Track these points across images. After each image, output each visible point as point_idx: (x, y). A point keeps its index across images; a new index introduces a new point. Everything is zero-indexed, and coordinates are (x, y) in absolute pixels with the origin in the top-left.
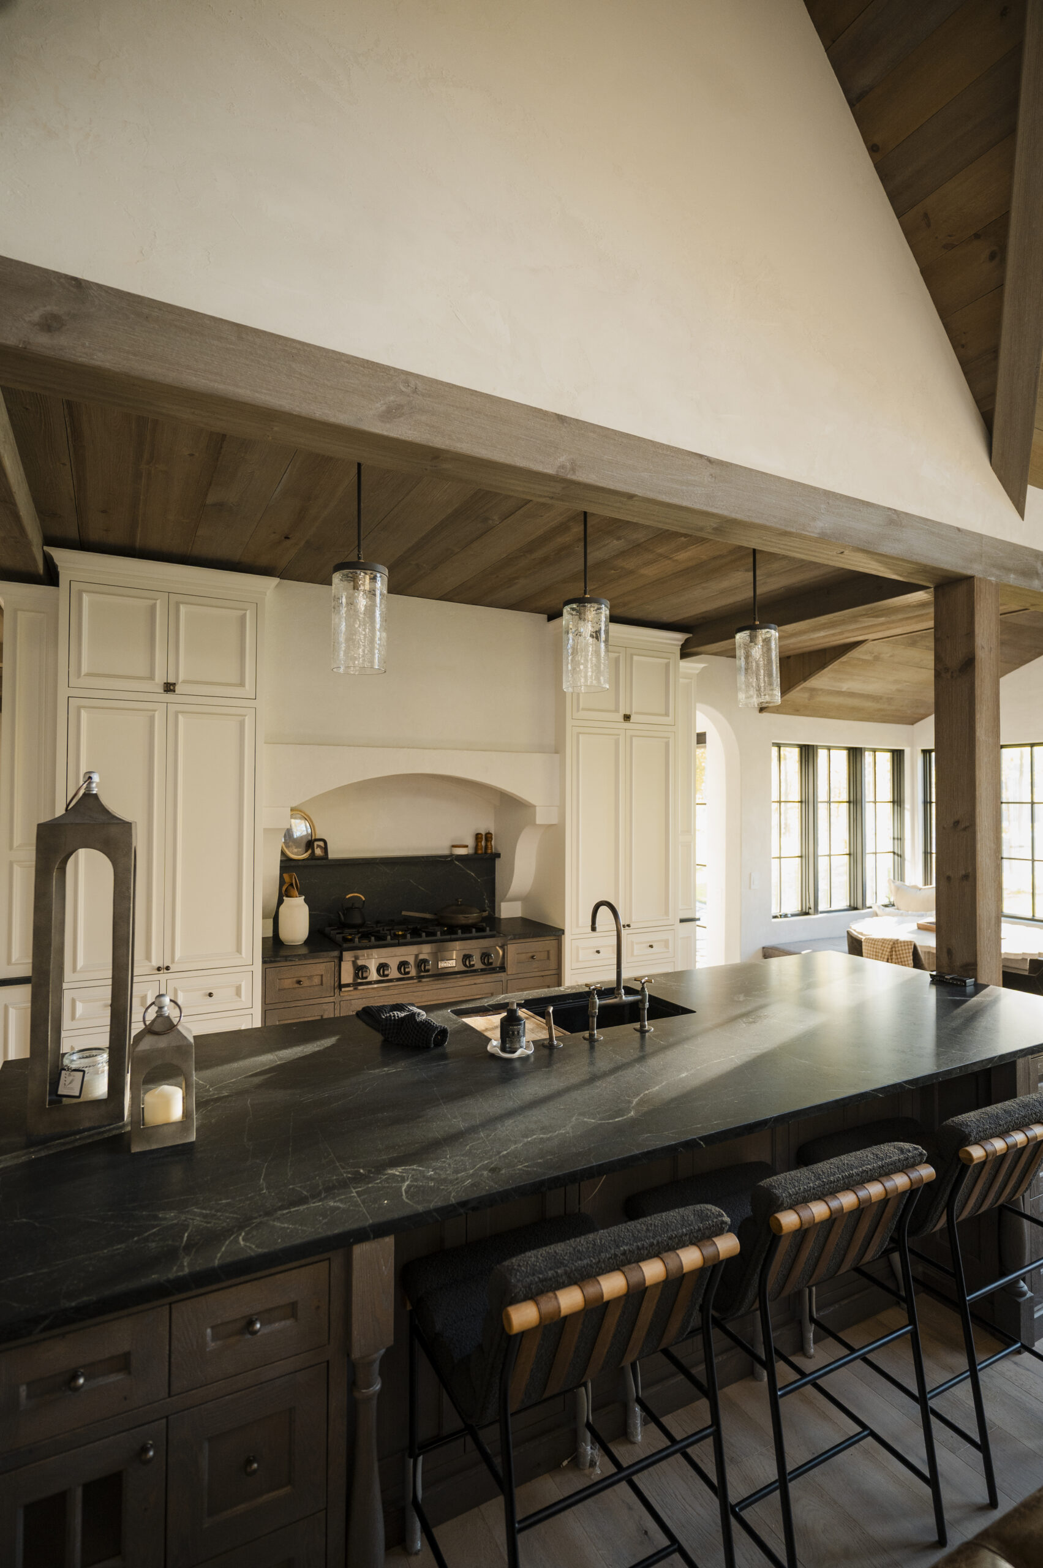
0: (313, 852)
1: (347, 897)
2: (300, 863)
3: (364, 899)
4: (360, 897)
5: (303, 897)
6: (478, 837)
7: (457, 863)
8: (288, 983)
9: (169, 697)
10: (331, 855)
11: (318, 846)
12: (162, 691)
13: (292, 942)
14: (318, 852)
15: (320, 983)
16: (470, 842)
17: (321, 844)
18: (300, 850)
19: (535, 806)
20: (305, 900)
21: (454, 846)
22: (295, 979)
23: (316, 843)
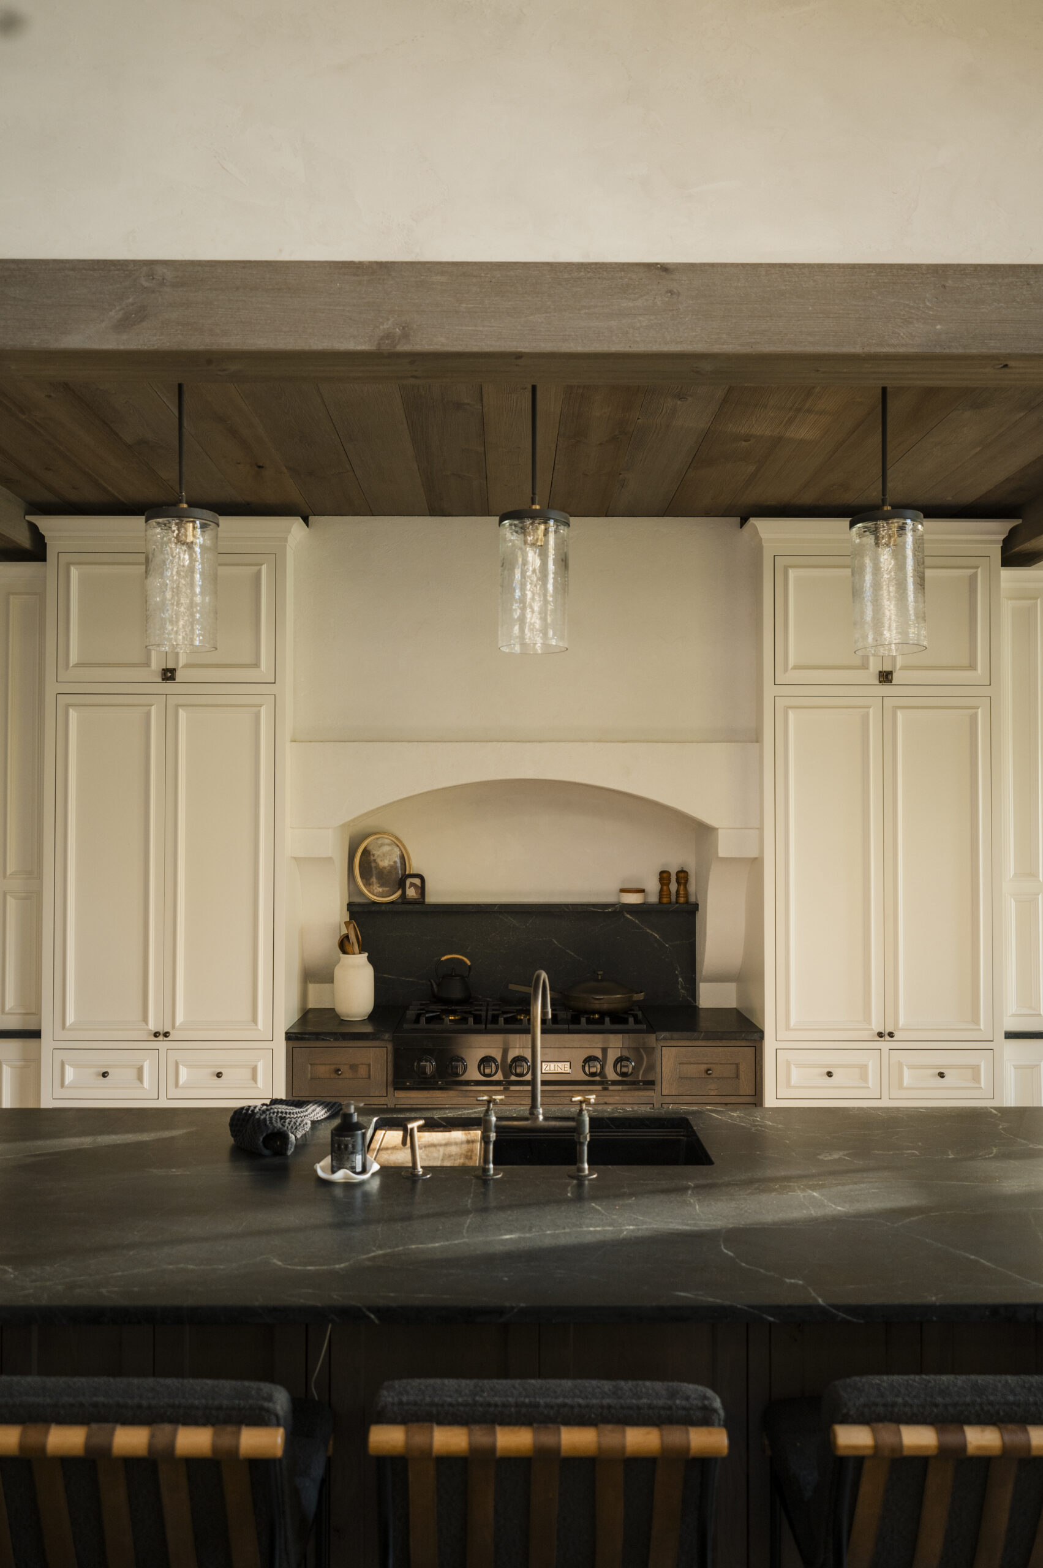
0: (404, 892)
1: (444, 958)
2: (383, 908)
3: (469, 963)
4: (462, 960)
5: (366, 954)
6: (664, 877)
7: (628, 916)
8: (323, 1071)
9: (169, 687)
10: (432, 898)
11: (412, 884)
12: (160, 680)
13: (348, 1016)
14: (411, 893)
15: (367, 1076)
16: (652, 886)
17: (417, 881)
18: (387, 889)
19: (717, 829)
20: (370, 959)
21: (623, 891)
22: (333, 1067)
23: (409, 881)
